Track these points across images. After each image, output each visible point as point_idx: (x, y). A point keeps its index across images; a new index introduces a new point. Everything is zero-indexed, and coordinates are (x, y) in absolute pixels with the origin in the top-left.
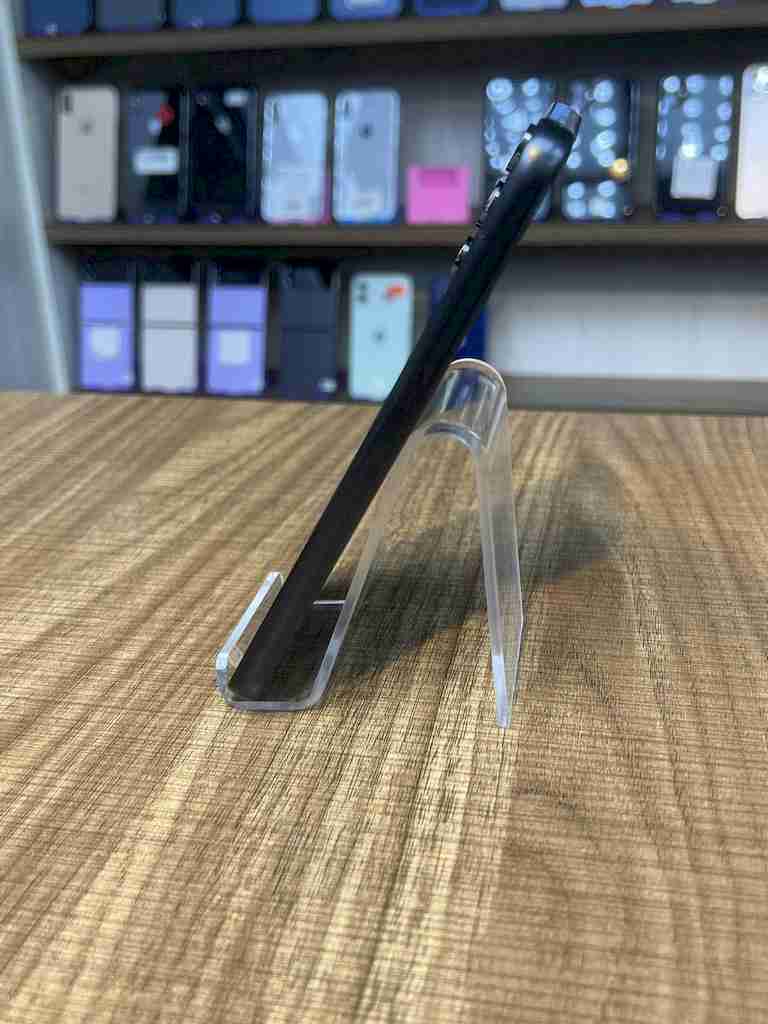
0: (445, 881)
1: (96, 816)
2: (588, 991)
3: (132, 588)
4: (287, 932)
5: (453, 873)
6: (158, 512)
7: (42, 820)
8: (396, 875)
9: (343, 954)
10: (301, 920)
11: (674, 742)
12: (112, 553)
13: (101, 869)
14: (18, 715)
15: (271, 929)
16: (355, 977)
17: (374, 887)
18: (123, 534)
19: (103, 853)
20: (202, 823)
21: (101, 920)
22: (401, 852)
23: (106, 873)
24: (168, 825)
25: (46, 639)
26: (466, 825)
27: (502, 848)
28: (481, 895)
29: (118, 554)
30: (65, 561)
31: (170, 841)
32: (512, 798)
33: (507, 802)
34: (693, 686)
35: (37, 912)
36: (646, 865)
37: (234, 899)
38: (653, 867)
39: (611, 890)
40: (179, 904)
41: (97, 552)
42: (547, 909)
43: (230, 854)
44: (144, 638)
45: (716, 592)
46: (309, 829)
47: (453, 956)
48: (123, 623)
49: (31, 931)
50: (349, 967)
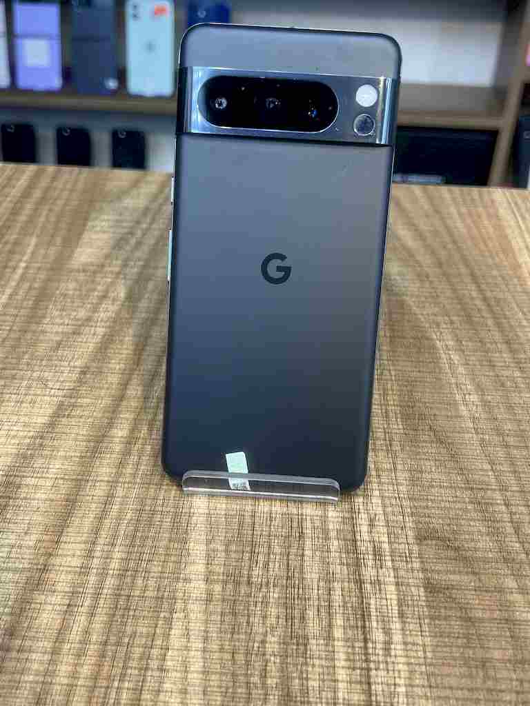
0: (395, 617)
1: (151, 583)
2: (504, 694)
3: (101, 367)
4: (310, 669)
5: (399, 610)
6: (94, 290)
7: (115, 589)
8: (364, 615)
9: (351, 682)
10: (316, 658)
11: (503, 489)
12: (74, 333)
13: (170, 629)
14: (62, 494)
15: (299, 667)
16: (364, 701)
17: (353, 627)
18: (75, 313)
19: (167, 615)
20: (225, 582)
21: (186, 671)
22: (361, 596)
23: (176, 632)
24: (203, 585)
25: (56, 420)
26: (395, 569)
27: (423, 586)
28: (421, 627)
29: (79, 334)
30: (41, 341)
31: (209, 600)
32: (418, 544)
33: (415, 548)
34: (503, 440)
35: (141, 669)
36: (512, 593)
37: (267, 645)
38: (516, 593)
39: (497, 614)
40: (233, 653)
41: (62, 333)
42: (463, 634)
43: (252, 608)
44: (127, 416)
45: (497, 355)
46: (297, 582)
47: (418, 676)
48: (107, 401)
49: (142, 686)
50: (357, 693)
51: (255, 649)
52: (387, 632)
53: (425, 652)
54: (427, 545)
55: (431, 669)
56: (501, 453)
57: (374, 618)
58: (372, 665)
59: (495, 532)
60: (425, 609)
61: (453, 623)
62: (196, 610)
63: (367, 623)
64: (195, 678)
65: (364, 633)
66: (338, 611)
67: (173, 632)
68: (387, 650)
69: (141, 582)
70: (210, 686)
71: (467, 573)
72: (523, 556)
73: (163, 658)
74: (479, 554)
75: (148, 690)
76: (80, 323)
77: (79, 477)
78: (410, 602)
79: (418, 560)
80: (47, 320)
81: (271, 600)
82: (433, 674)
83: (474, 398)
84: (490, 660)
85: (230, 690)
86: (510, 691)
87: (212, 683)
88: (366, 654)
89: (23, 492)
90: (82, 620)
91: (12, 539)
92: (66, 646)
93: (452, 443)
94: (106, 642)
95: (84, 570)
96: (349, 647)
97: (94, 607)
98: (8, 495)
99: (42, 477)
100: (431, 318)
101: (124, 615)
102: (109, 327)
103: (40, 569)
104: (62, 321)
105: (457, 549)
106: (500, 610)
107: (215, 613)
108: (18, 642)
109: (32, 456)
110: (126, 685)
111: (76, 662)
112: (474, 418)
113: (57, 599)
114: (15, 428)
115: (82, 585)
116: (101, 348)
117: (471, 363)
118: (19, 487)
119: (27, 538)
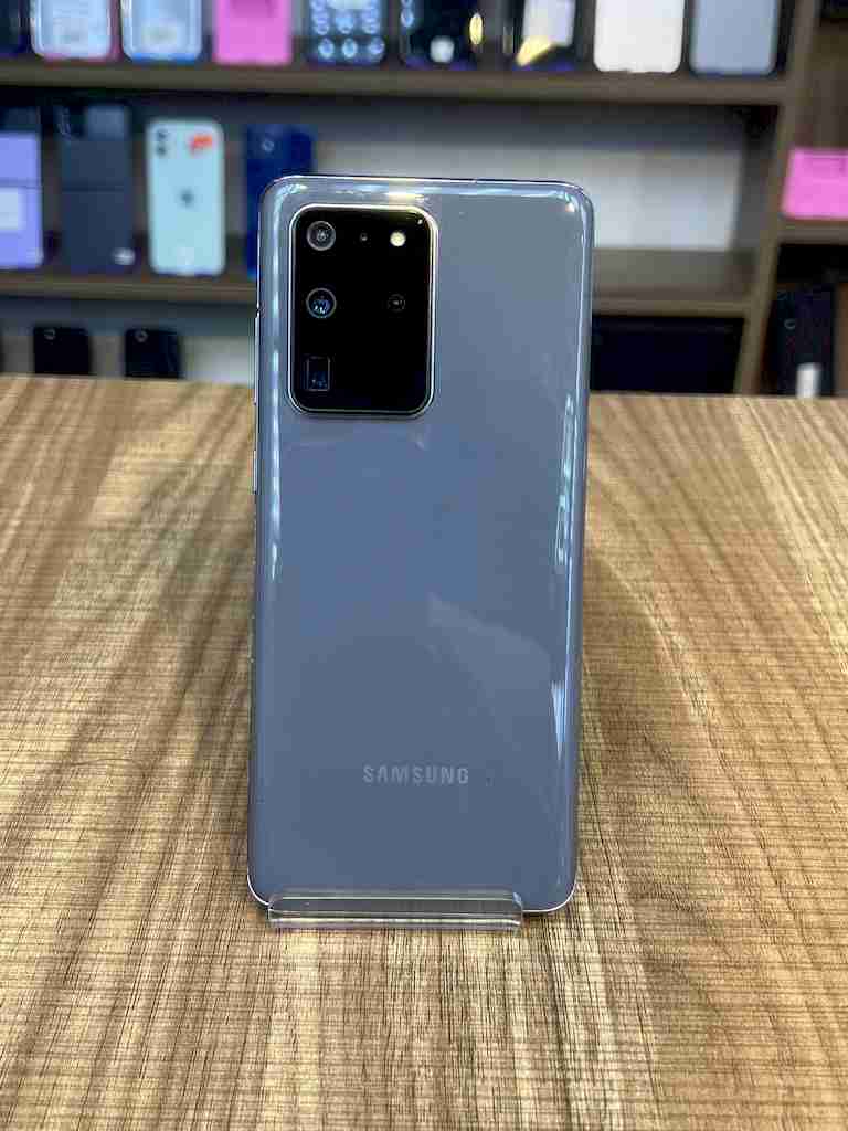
0: (603, 1007)
1: (236, 972)
2: (766, 1107)
3: (144, 669)
4: (479, 1083)
5: (607, 998)
6: (127, 557)
7: (182, 983)
8: (556, 1006)
9: (540, 1099)
10: (487, 1068)
11: (756, 823)
12: (100, 621)
13: (268, 1034)
14: (94, 851)
15: (463, 1083)
16: (560, 1124)
17: (541, 1022)
18: (99, 592)
19: (263, 1016)
20: (347, 969)
21: (295, 1093)
22: (551, 980)
23: (277, 1038)
24: (314, 973)
25: (80, 747)
26: (600, 941)
27: (643, 964)
28: (640, 1020)
29: (107, 621)
30: (50, 634)
31: (324, 992)
32: (632, 905)
33: (629, 911)
34: (754, 756)
35: (226, 1093)
36: (773, 968)
37: (414, 1053)
38: (780, 968)
39: (752, 999)
40: (364, 1065)
41: (81, 620)
42: (704, 1026)
43: (389, 1001)
44: (188, 737)
45: (741, 635)
46: (455, 963)
47: (639, 1088)
48: (155, 717)
49: (230, 1115)
50: (550, 1113)
51: (396, 1058)
52: (591, 1028)
53: (648, 1054)
54: (647, 905)
55: (657, 1077)
56: (751, 773)
57: (570, 1010)
58: (570, 1075)
59: (745, 885)
60: (647, 995)
61: (687, 1012)
62: (306, 1009)
63: (561, 1018)
64: (308, 1101)
65: (558, 1031)
66: (517, 1002)
67: (272, 1039)
68: (592, 1053)
69: (221, 971)
70: (332, 1113)
71: (706, 943)
72: (789, 917)
73: (260, 1075)
74: (723, 916)
75: (240, 1121)
76: (107, 605)
77: (120, 827)
78: (624, 987)
79: (634, 927)
80: (55, 604)
81: (417, 990)
82: (661, 1084)
83: (709, 697)
84: (744, 1062)
85: (362, 1117)
86: (774, 1103)
87: (333, 1108)
88: (562, 1060)
89: (35, 851)
90: (135, 1028)
91: (22, 917)
92: (113, 1065)
93: (679, 762)
94: (173, 1057)
95: (134, 957)
96: (535, 1050)
97: (151, 1008)
98: (11, 855)
99: (61, 829)
100: (642, 584)
101: (197, 1018)
102: (154, 609)
103: (67, 959)
104: (79, 604)
105: (689, 910)
106: (755, 992)
107: (335, 1011)
108: (39, 1062)
109: (45, 798)
110: (207, 1114)
111: (129, 1085)
112: (709, 726)
113: (96, 999)
114: (16, 759)
115: (132, 978)
116: (142, 641)
117: (702, 647)
118: (28, 843)
119: (45, 914)
